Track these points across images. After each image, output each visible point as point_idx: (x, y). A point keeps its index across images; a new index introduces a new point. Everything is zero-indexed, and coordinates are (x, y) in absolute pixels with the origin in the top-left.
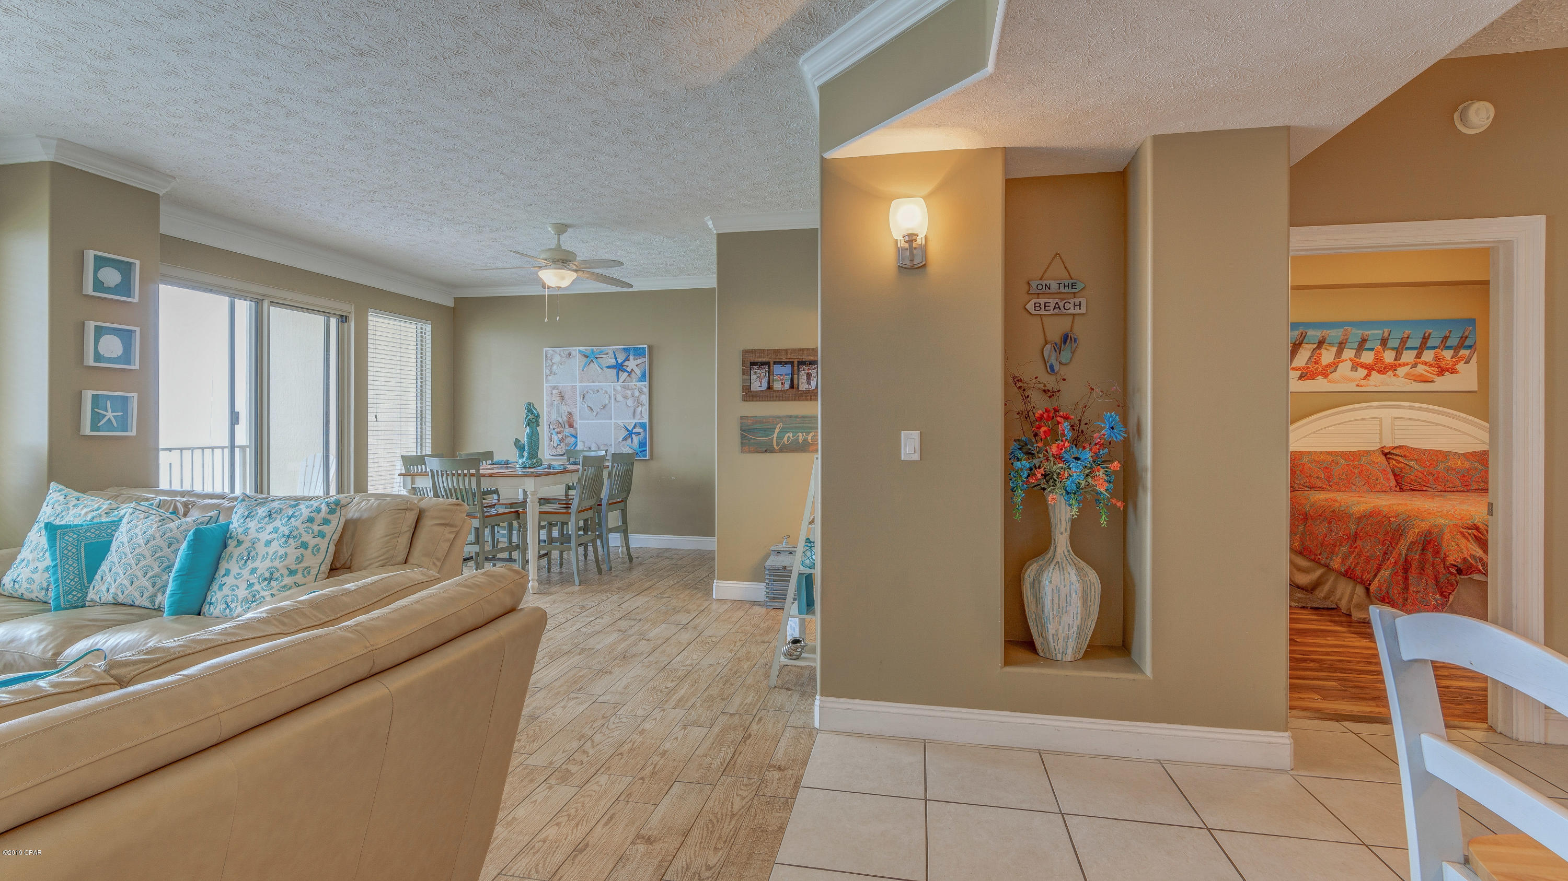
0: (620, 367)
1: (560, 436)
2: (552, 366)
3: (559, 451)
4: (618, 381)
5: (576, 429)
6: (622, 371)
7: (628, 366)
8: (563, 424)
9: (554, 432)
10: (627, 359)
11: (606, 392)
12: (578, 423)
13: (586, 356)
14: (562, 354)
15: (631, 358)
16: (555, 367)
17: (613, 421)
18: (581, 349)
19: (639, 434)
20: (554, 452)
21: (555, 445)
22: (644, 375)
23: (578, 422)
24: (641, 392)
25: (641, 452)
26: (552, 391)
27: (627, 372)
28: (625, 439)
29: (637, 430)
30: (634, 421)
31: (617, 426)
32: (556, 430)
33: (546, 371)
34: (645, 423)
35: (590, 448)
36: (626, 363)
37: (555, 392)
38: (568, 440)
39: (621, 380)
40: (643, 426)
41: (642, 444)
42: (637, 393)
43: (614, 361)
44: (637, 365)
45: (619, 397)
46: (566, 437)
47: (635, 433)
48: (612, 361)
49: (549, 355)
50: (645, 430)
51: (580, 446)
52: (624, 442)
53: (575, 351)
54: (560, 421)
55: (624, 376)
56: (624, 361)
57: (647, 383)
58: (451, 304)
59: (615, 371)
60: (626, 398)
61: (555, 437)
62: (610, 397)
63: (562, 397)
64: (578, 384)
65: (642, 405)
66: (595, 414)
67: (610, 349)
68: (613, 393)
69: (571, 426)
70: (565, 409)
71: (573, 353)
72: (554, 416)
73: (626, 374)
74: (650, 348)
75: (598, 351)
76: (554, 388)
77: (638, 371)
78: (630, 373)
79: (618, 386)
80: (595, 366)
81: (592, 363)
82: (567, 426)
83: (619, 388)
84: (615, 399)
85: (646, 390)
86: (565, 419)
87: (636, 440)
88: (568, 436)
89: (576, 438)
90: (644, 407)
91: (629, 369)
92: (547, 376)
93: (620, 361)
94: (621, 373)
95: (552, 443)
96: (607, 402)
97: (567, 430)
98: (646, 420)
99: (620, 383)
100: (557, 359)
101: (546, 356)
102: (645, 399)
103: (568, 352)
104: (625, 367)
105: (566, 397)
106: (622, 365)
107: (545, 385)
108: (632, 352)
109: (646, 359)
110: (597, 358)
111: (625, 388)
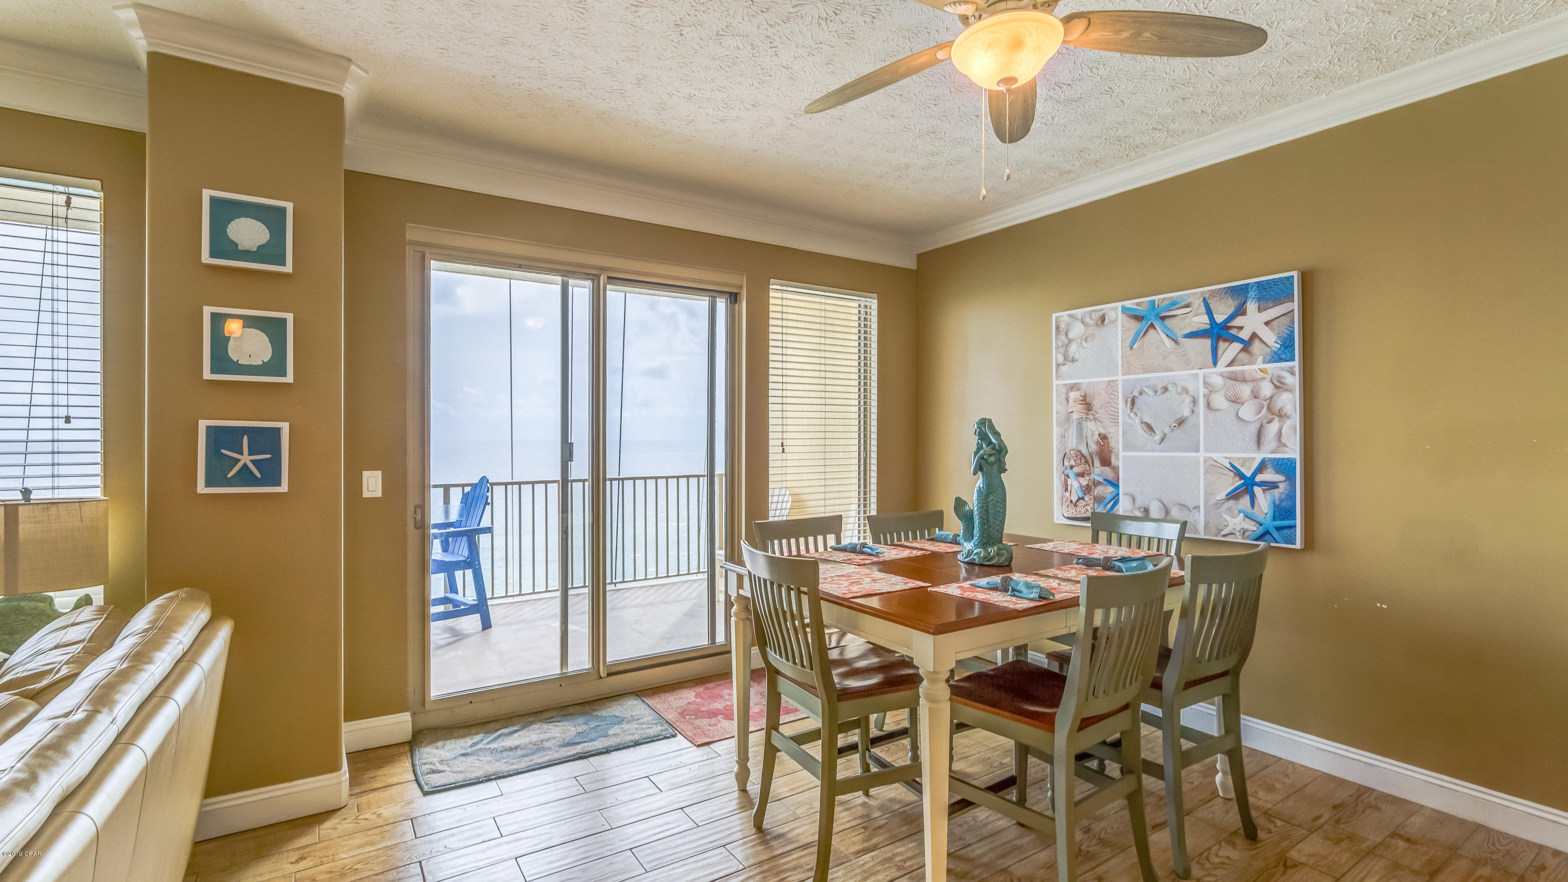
0: (1222, 333)
1: (1084, 481)
2: (1067, 346)
3: (1081, 511)
4: (1215, 363)
5: (1116, 470)
6: (1225, 340)
7: (1241, 328)
8: (1089, 458)
9: (1071, 474)
10: (1241, 311)
11: (1186, 390)
12: (1121, 457)
13: (1138, 318)
14: (1088, 320)
15: (1251, 306)
16: (1073, 348)
17: (1202, 455)
18: (1129, 304)
19: (1273, 486)
20: (1072, 512)
21: (1074, 499)
22: (1287, 344)
23: (1122, 454)
24: (1279, 385)
25: (1278, 529)
26: (1067, 394)
27: (1240, 340)
28: (1234, 496)
29: (1269, 476)
30: (1259, 457)
31: (1212, 467)
32: (1076, 470)
33: (1056, 356)
34: (1292, 462)
35: (1146, 511)
36: (1238, 321)
37: (1073, 395)
38: (1098, 491)
39: (1225, 358)
40: (1284, 467)
41: (1283, 511)
42: (1267, 389)
43: (1205, 319)
44: (1267, 323)
45: (1220, 401)
46: (1096, 484)
47: (1262, 484)
48: (1202, 321)
49: (1063, 326)
50: (1291, 478)
51: (1123, 507)
52: (1231, 503)
53: (1114, 310)
54: (1085, 451)
55: (1230, 351)
56: (1232, 317)
57: (1296, 364)
58: (912, 264)
59: (1207, 343)
60: (1235, 401)
61: (1074, 483)
62: (1195, 402)
63: (1087, 405)
64: (1120, 378)
65: (1281, 415)
66: (1157, 438)
67: (1194, 295)
68: (1202, 391)
69: (1106, 462)
70: (1092, 429)
71: (1111, 315)
72: (1072, 443)
73: (1237, 346)
74: (1307, 278)
75: (1166, 302)
76: (1073, 387)
77: (1271, 337)
78: (1247, 346)
79: (1216, 375)
80: (1158, 337)
81: (1152, 331)
82: (1097, 463)
83: (1218, 381)
84: (1208, 405)
85: (1294, 381)
86: (1094, 447)
87: (1264, 502)
88: (1099, 483)
89: (1116, 485)
90: (1288, 423)
91: (1245, 335)
92: (1058, 365)
93: (1220, 319)
94: (1222, 345)
95: (1067, 494)
96: (1186, 413)
97: (1098, 471)
98: (1293, 451)
99: (1221, 367)
100: (1077, 330)
101: (1058, 328)
102: (1290, 402)
103: (1100, 313)
104: (1234, 332)
105: (1096, 404)
106: (1225, 326)
107: (1055, 382)
108: (1252, 294)
109: (1295, 305)
110: (1163, 318)
111: (1234, 378)
